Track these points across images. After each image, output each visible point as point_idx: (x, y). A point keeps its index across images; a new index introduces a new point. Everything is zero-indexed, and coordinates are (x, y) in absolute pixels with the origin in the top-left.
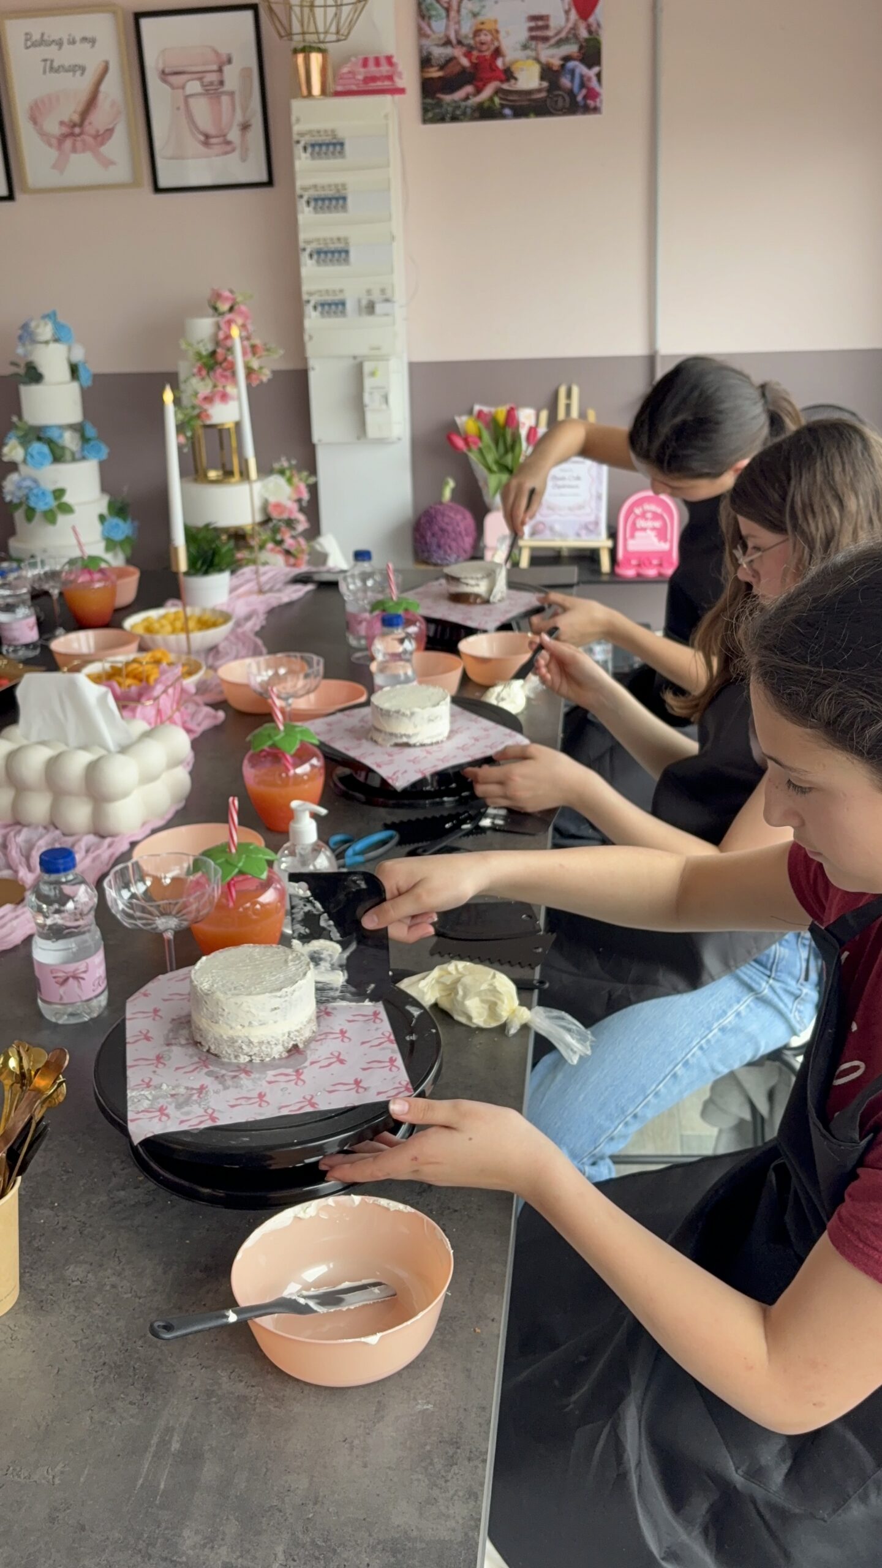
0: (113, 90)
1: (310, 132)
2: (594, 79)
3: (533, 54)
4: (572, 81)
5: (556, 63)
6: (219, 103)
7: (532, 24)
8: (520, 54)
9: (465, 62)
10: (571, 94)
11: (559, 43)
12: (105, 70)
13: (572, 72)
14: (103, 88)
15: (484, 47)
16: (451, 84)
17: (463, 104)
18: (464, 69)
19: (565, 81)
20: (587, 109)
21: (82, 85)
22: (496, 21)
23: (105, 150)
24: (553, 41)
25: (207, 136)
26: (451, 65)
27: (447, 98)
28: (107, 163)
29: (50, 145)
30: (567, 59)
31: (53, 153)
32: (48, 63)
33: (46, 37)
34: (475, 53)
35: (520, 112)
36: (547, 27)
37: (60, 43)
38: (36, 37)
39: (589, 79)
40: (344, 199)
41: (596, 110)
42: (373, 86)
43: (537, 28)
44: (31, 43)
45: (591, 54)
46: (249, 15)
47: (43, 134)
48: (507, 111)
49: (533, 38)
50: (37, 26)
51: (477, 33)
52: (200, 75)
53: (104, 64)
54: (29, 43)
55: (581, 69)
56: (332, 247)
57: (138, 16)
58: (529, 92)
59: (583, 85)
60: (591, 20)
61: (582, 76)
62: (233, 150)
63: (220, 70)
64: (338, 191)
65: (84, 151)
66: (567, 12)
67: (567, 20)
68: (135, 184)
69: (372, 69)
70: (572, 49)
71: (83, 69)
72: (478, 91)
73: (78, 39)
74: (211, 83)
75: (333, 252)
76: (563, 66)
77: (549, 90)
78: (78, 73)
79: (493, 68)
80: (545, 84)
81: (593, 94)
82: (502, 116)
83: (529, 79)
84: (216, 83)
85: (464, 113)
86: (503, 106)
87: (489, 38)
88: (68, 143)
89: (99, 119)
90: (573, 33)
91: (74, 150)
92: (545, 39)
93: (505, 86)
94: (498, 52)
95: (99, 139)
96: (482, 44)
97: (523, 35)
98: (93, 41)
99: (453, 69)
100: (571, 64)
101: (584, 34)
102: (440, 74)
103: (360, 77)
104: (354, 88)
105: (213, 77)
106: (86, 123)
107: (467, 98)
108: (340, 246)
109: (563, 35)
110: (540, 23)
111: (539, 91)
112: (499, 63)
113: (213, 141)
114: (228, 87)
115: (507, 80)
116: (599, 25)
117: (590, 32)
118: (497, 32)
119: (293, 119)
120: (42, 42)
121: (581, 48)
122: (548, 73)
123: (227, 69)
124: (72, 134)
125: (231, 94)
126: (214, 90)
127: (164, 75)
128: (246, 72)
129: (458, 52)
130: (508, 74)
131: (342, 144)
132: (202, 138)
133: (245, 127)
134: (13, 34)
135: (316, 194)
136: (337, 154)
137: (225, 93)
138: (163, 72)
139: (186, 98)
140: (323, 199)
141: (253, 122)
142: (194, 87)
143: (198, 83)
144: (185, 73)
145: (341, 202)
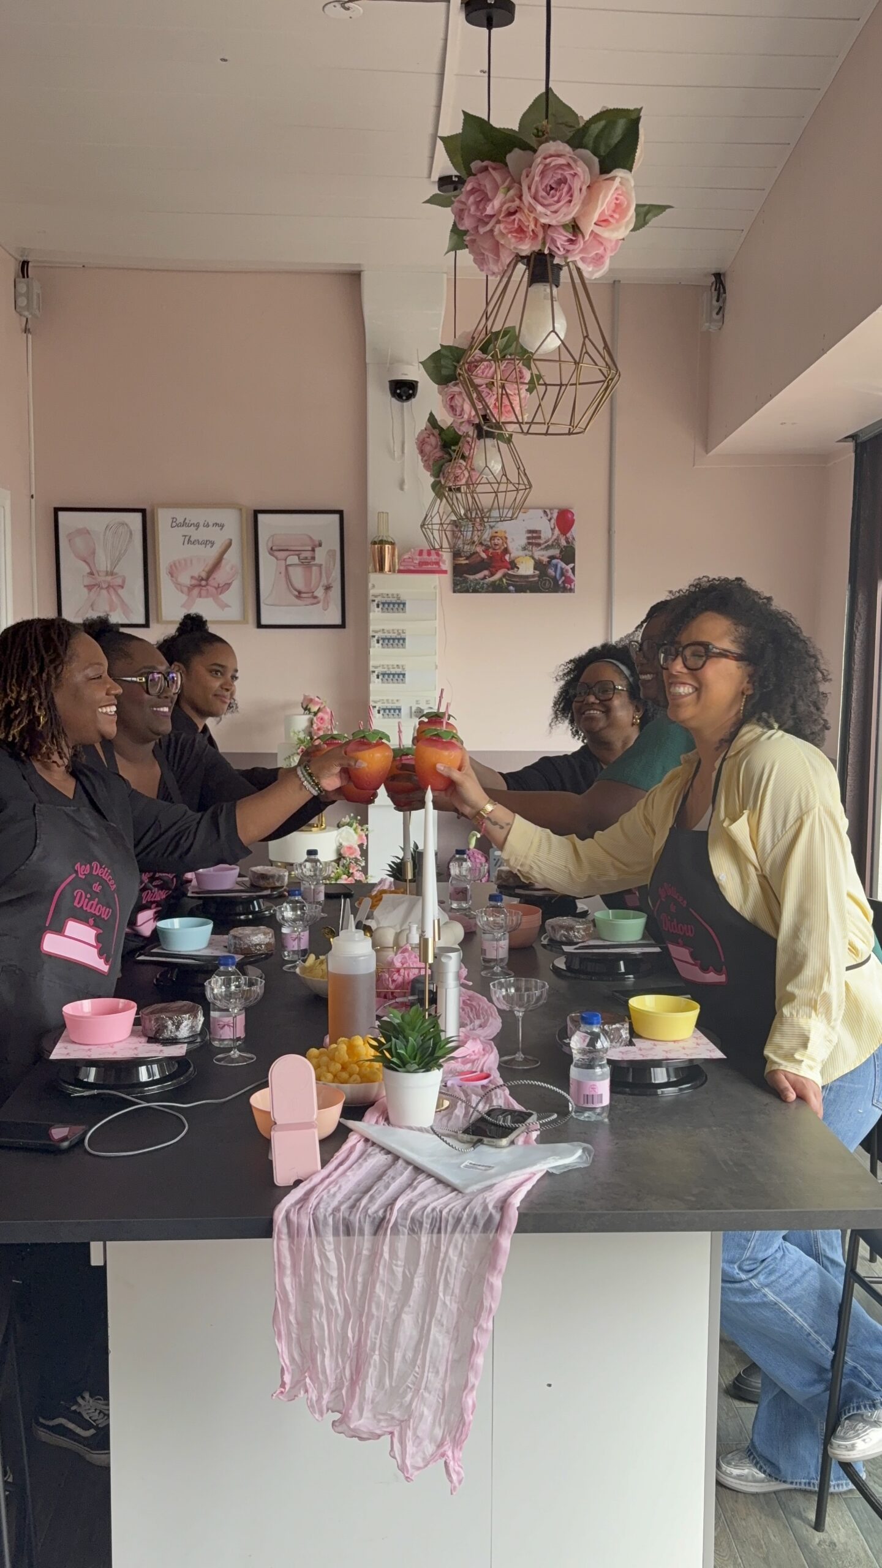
0: (233, 558)
1: (382, 595)
2: (570, 571)
3: (530, 553)
4: (555, 571)
5: (545, 560)
6: (311, 572)
7: (530, 535)
8: (521, 553)
9: (484, 555)
10: (555, 579)
11: (547, 548)
12: (229, 545)
13: (556, 566)
14: (225, 556)
15: (497, 547)
16: (474, 569)
17: (482, 582)
18: (483, 559)
19: (551, 572)
20: (565, 590)
21: (212, 553)
22: (505, 532)
23: (223, 597)
24: (543, 546)
25: (300, 592)
26: (474, 556)
27: (471, 577)
28: (224, 606)
29: (182, 592)
30: (552, 558)
31: (184, 598)
32: (187, 538)
33: (187, 521)
34: (491, 550)
35: (520, 589)
36: (539, 538)
37: (197, 526)
38: (180, 520)
39: (567, 571)
40: (404, 639)
41: (571, 590)
42: (425, 567)
43: (533, 538)
44: (175, 524)
45: (568, 555)
46: (336, 517)
47: (178, 585)
48: (511, 588)
49: (529, 543)
50: (181, 514)
51: (492, 538)
52: (298, 553)
53: (228, 541)
54: (174, 524)
55: (562, 564)
56: (393, 671)
57: (256, 513)
58: (527, 577)
59: (562, 574)
60: (568, 535)
61: (562, 569)
62: (318, 602)
63: (313, 550)
64: (399, 634)
65: (207, 597)
66: (553, 530)
67: (553, 534)
68: (244, 620)
69: (425, 557)
70: (556, 552)
71: (213, 543)
72: (492, 575)
73: (211, 524)
74: (306, 558)
75: (394, 675)
76: (549, 562)
77: (540, 576)
78: (208, 546)
79: (503, 560)
80: (537, 572)
81: (569, 581)
82: (509, 591)
83: (526, 568)
84: (309, 558)
85: (482, 588)
86: (509, 585)
87: (500, 542)
88: (196, 591)
89: (220, 577)
90: (556, 544)
91: (200, 596)
92: (539, 545)
93: (510, 572)
94: (506, 551)
95: (219, 590)
96: (496, 545)
97: (523, 541)
98: (222, 526)
99: (474, 559)
100: (554, 561)
101: (563, 543)
102: (467, 562)
103: (417, 562)
104: (412, 568)
105: (308, 554)
106: (211, 579)
107: (485, 578)
108: (399, 671)
109: (550, 543)
110: (534, 535)
111: (533, 576)
112: (507, 557)
113: (303, 595)
114: (317, 561)
115: (512, 569)
116: (574, 539)
117: (567, 542)
118: (506, 538)
119: (370, 585)
120: (184, 524)
121: (561, 552)
122: (538, 565)
123: (317, 549)
124: (200, 585)
125: (320, 566)
126: (307, 563)
127: (272, 550)
128: (331, 553)
129: (479, 549)
130: (513, 565)
131: (404, 604)
132: (297, 593)
133: (328, 588)
134: (163, 518)
135: (384, 635)
136: (400, 610)
137: (315, 565)
138: (272, 549)
139: (287, 566)
140: (389, 639)
141: (333, 584)
142: (294, 559)
143: (297, 557)
144: (287, 550)
145: (401, 641)
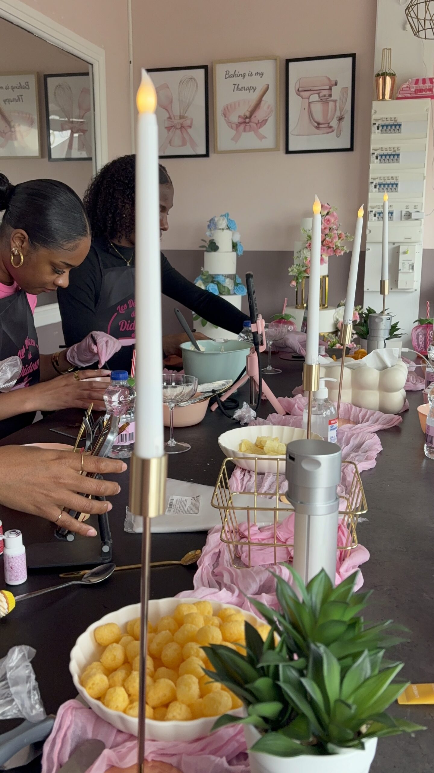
0: (270, 99)
1: (382, 119)
6: (328, 106)
12: (267, 89)
14: (264, 98)
21: (254, 97)
23: (261, 131)
25: (319, 124)
28: (262, 137)
29: (232, 128)
31: (233, 132)
32: (236, 86)
33: (237, 73)
37: (244, 76)
38: (232, 72)
40: (398, 155)
44: (228, 76)
46: (350, 59)
47: (229, 123)
50: (232, 68)
52: (318, 91)
53: (266, 86)
56: (388, 182)
57: (288, 61)
62: (333, 131)
63: (330, 89)
64: (395, 151)
65: (250, 131)
68: (276, 149)
69: (421, 85)
71: (255, 89)
73: (254, 74)
74: (325, 96)
75: (388, 185)
78: (252, 91)
84: (327, 95)
88: (242, 127)
89: (260, 115)
91: (245, 131)
95: (259, 125)
98: (262, 74)
103: (413, 90)
104: (409, 95)
105: (326, 93)
106: (253, 117)
108: (392, 181)
113: (321, 126)
114: (333, 98)
119: (373, 111)
120: (235, 75)
123: (334, 88)
124: (245, 122)
125: (335, 101)
126: (325, 100)
127: (299, 92)
128: (345, 89)
131: (400, 125)
132: (316, 125)
133: (341, 119)
134: (220, 71)
135: (382, 153)
136: (396, 130)
137: (331, 101)
138: (298, 90)
139: (309, 103)
140: (386, 156)
141: (345, 116)
142: (315, 97)
143: (317, 95)
144: (310, 90)
145: (396, 157)
